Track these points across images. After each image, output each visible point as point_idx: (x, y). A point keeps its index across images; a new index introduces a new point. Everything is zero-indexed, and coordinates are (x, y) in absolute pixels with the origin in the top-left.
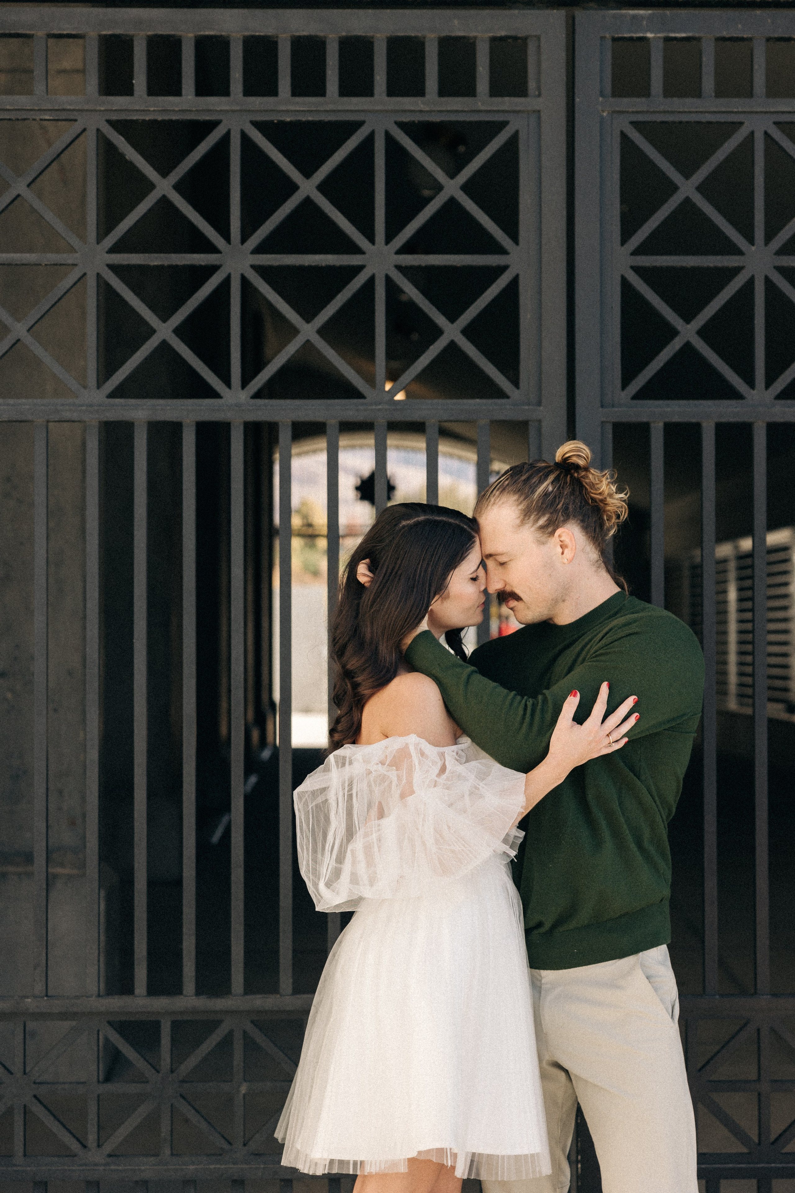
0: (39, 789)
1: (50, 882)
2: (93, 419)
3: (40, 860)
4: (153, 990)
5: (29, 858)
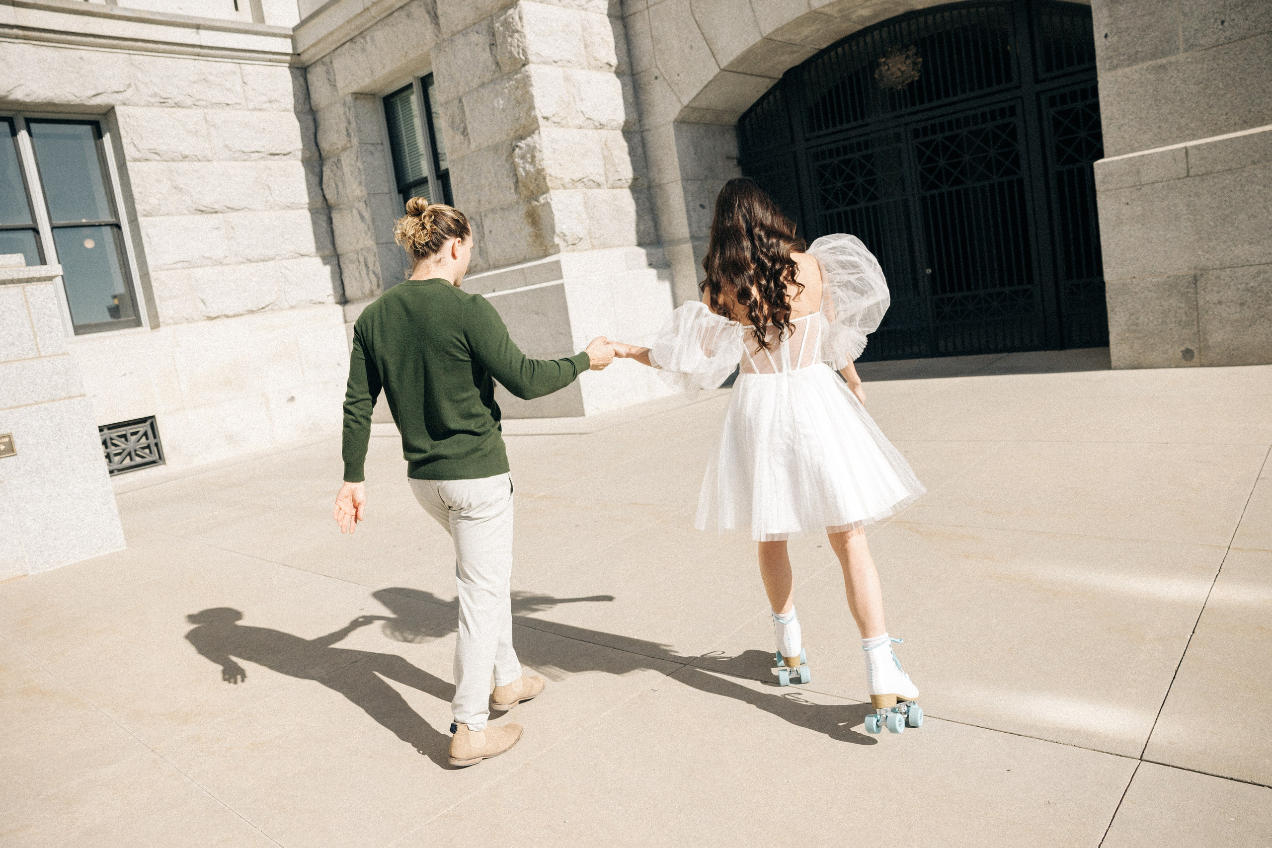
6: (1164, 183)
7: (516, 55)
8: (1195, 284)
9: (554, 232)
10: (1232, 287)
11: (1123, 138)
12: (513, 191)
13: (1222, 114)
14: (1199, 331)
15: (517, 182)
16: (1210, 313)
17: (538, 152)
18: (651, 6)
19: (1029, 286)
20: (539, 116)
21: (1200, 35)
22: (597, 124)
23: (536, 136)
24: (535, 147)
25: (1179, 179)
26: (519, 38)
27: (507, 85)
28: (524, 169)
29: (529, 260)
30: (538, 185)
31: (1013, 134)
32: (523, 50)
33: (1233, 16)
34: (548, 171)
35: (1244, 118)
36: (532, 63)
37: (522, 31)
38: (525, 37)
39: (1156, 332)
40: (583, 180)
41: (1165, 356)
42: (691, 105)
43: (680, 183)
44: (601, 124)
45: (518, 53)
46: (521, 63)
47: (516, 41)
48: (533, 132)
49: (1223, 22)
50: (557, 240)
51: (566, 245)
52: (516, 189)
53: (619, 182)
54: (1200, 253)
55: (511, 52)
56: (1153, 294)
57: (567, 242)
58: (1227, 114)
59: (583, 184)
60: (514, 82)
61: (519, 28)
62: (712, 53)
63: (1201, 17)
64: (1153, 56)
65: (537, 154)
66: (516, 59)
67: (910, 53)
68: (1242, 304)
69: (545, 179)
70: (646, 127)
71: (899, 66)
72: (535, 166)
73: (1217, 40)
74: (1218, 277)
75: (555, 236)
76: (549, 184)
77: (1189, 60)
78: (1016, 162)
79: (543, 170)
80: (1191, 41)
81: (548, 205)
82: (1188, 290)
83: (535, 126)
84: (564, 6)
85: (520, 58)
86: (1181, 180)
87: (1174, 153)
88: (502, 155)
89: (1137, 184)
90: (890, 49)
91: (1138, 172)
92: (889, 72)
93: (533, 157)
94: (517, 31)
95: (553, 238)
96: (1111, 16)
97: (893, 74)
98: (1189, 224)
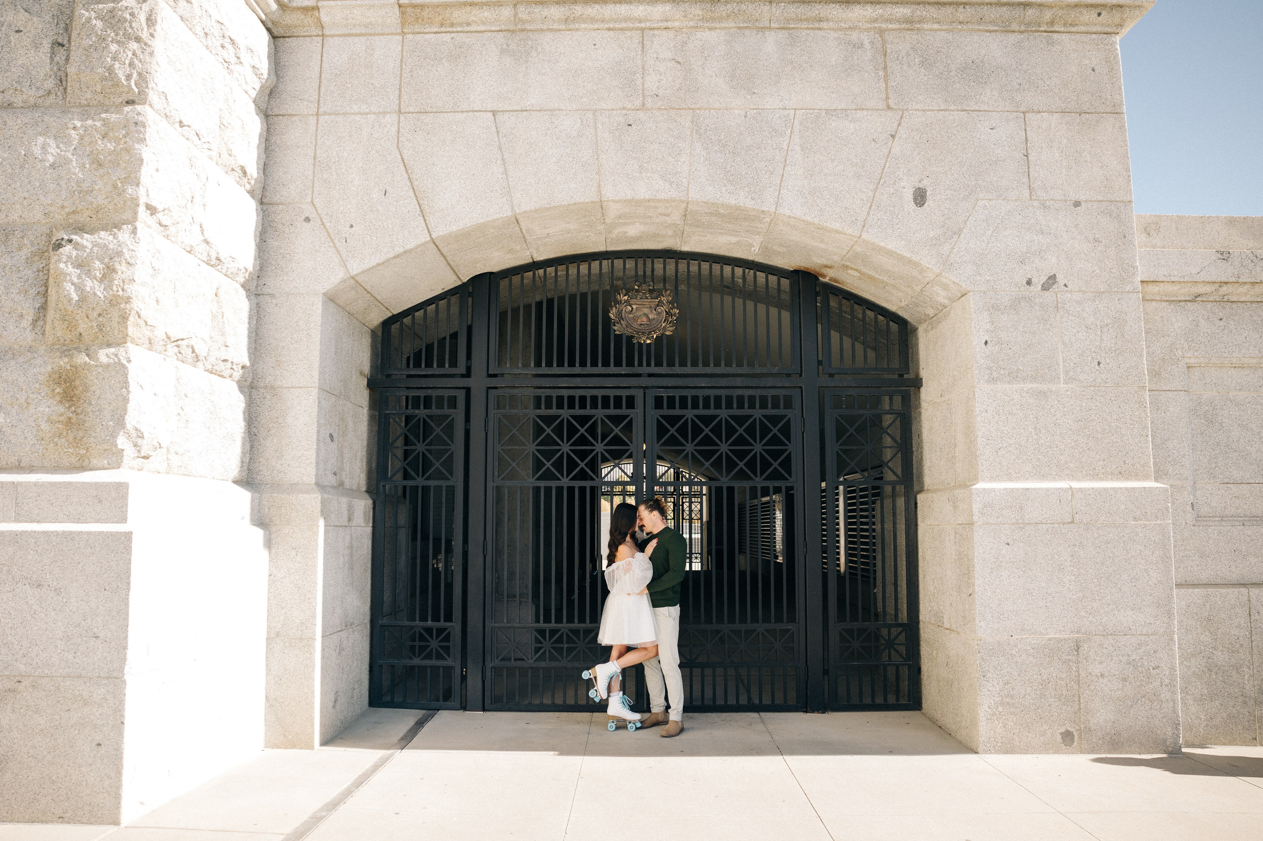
0: (518, 577)
1: (520, 604)
2: (531, 486)
3: (518, 596)
4: (544, 622)
5: (515, 596)
6: (1048, 525)
7: (123, 79)
8: (1077, 651)
9: (120, 423)
10: (1115, 658)
11: (1000, 463)
12: (26, 323)
13: (1100, 460)
14: (1080, 709)
15: (44, 307)
16: (1092, 687)
17: (124, 263)
18: (325, 113)
19: (790, 626)
20: (142, 200)
21: (1079, 370)
22: (214, 256)
23: (124, 235)
24: (120, 254)
25: (1064, 524)
26: (138, 52)
27: (78, 124)
28: (79, 288)
29: (31, 469)
30: (101, 327)
31: (786, 431)
32: (140, 74)
33: (1108, 361)
34: (136, 305)
35: (1119, 469)
36: (151, 105)
37: (149, 43)
38: (151, 54)
39: (1033, 707)
40: (180, 342)
41: (1042, 739)
42: (358, 279)
43: (315, 392)
44: (218, 259)
45: (129, 77)
46: (125, 97)
47: (130, 54)
48: (118, 226)
49: (1099, 364)
50: (122, 441)
51: (136, 454)
52: (35, 322)
53: (222, 364)
54: (1083, 613)
55: (110, 70)
56: (1031, 659)
57: (139, 451)
58: (1104, 460)
59: (176, 350)
60: (98, 124)
61: (145, 35)
62: (422, 211)
63: (1080, 351)
64: (1034, 379)
65: (121, 268)
66: (117, 84)
67: (664, 299)
68: (1125, 680)
69: (124, 318)
70: (266, 290)
71: (646, 311)
72: (109, 287)
73: (1095, 380)
74: (1101, 645)
75: (121, 433)
76: (131, 330)
77: (1069, 393)
78: (787, 464)
79: (128, 300)
80: (1071, 374)
81: (120, 370)
82: (1070, 657)
83: (128, 215)
84: (207, 47)
85: (129, 86)
86: (1066, 526)
87: (1060, 493)
88: (20, 249)
89: (1021, 521)
90: (636, 287)
91: (1021, 508)
92: (631, 316)
93: (110, 271)
94: (138, 40)
95: (114, 436)
96: (992, 323)
97: (635, 319)
98: (1073, 578)
